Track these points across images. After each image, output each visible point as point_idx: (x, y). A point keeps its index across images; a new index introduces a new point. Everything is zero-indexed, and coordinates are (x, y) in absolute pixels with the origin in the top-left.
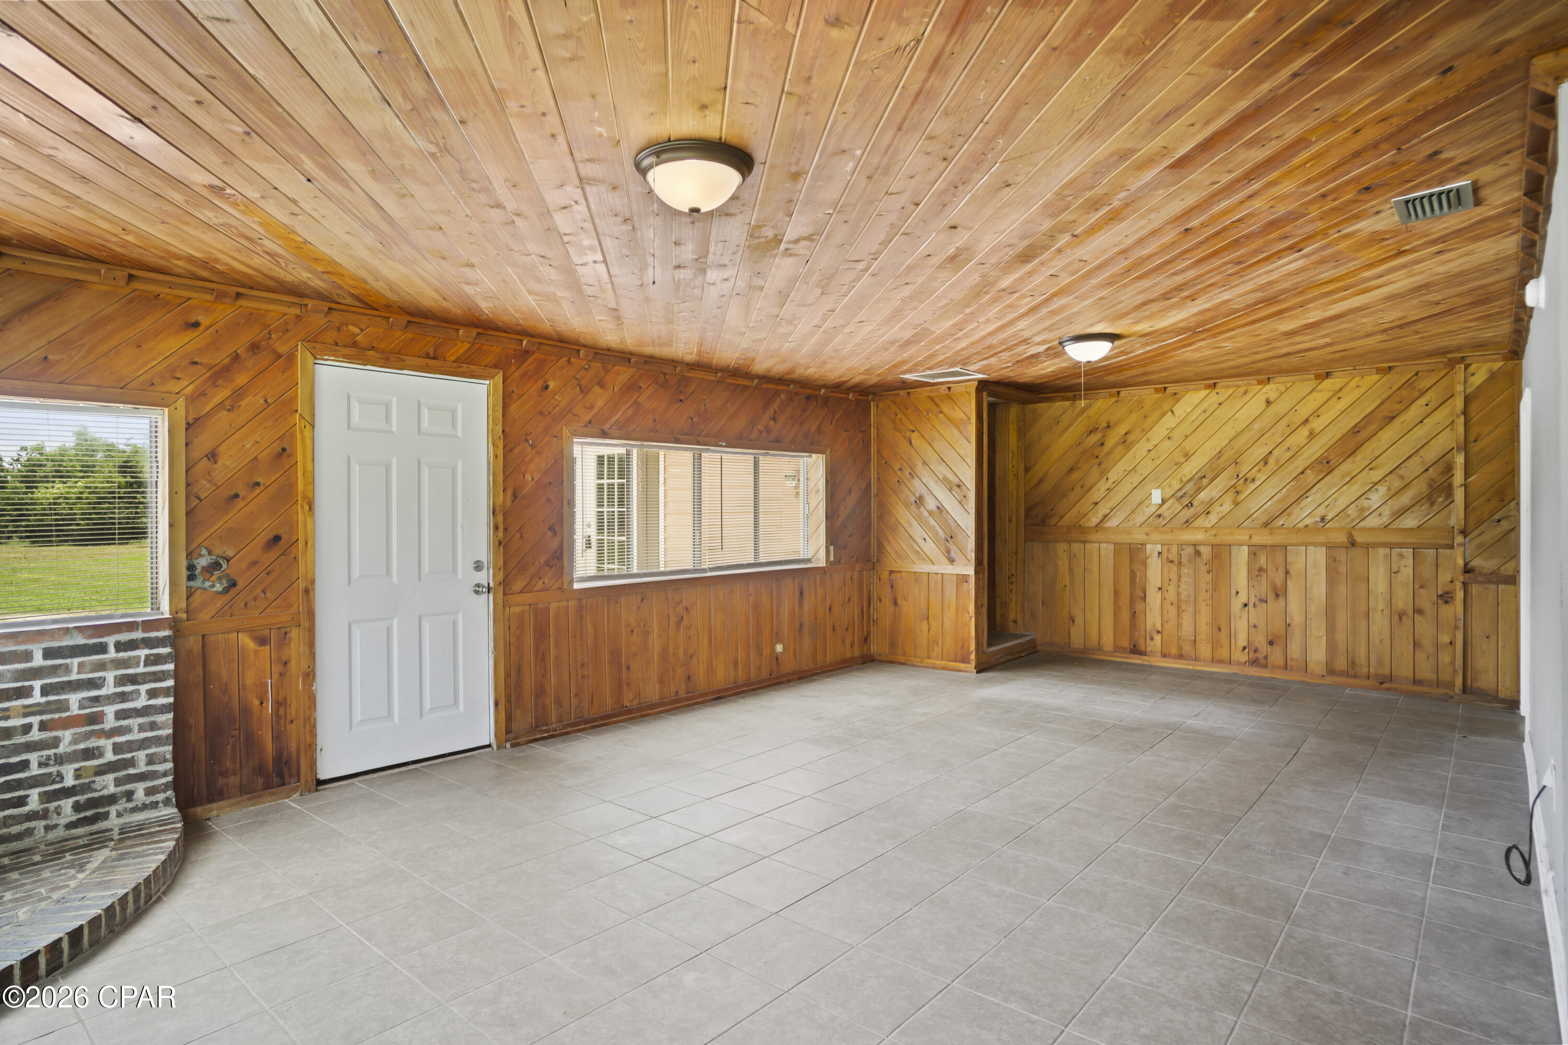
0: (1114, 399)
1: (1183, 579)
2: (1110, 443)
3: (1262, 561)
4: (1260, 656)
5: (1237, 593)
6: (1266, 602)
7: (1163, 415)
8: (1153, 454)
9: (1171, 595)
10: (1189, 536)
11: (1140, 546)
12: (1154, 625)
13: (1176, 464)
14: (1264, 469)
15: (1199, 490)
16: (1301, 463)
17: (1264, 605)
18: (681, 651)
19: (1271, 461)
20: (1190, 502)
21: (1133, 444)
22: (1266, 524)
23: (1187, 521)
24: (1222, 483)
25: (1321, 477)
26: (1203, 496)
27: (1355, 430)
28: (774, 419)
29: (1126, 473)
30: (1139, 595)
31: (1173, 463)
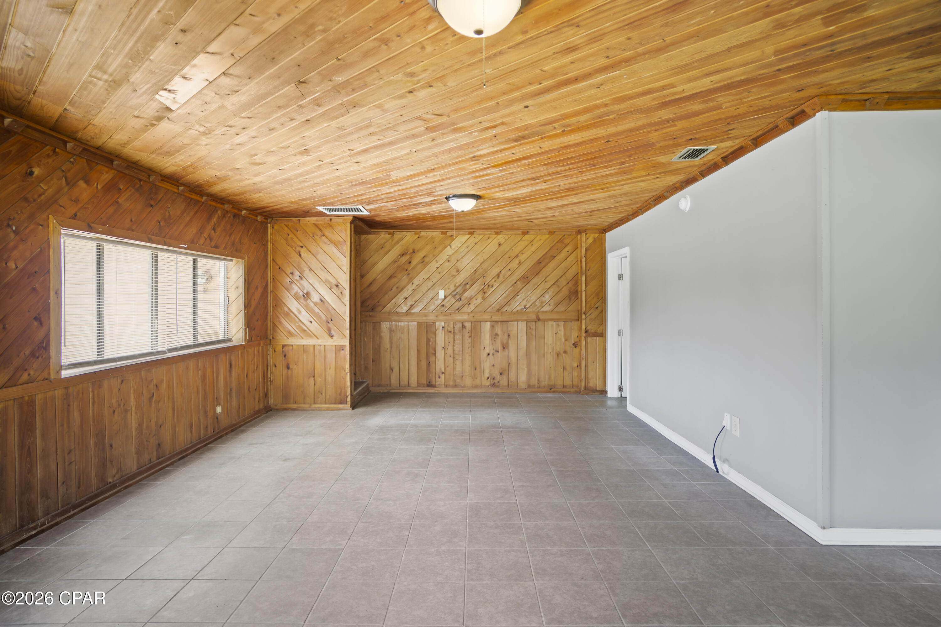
0: (417, 236)
1: (456, 342)
2: (414, 262)
3: (497, 330)
4: (496, 381)
5: (485, 348)
6: (499, 352)
7: (445, 248)
8: (440, 269)
9: (450, 351)
10: (459, 317)
11: (433, 324)
12: (440, 369)
13: (452, 276)
14: (497, 280)
15: (465, 291)
16: (515, 278)
17: (498, 353)
18: (153, 423)
19: (501, 276)
20: (460, 298)
21: (428, 263)
22: (499, 310)
23: (458, 309)
24: (476, 287)
25: (524, 285)
26: (467, 294)
27: (539, 262)
28: (214, 229)
29: (424, 280)
30: (431, 352)
31: (451, 275)
